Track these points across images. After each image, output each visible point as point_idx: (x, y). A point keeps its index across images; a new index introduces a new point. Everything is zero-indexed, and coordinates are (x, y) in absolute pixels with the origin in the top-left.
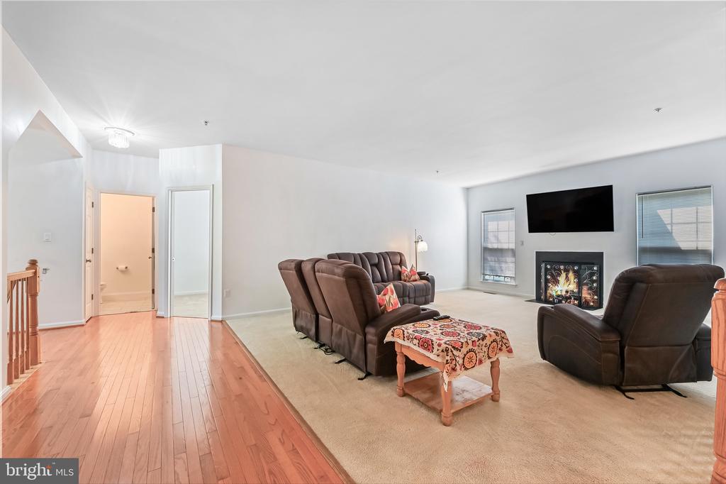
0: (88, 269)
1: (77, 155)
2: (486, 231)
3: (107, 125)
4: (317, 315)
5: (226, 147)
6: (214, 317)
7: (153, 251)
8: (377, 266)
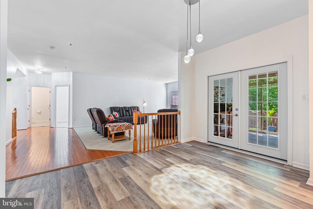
0: (28, 112)
1: (24, 76)
2: (172, 99)
3: (35, 67)
4: (96, 124)
5: (74, 73)
6: (70, 127)
7: (50, 106)
8: (128, 111)
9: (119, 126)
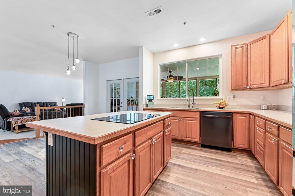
9: (24, 119)
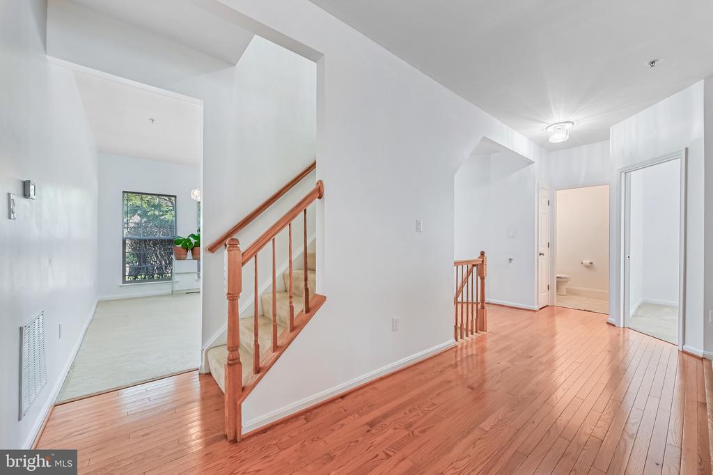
0: (541, 262)
3: (546, 125)
6: (688, 348)
